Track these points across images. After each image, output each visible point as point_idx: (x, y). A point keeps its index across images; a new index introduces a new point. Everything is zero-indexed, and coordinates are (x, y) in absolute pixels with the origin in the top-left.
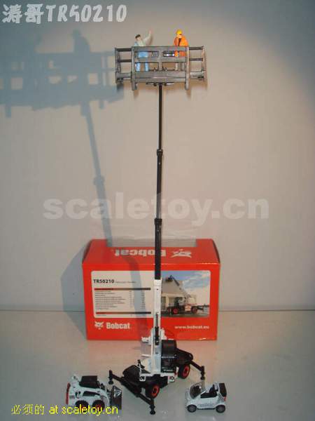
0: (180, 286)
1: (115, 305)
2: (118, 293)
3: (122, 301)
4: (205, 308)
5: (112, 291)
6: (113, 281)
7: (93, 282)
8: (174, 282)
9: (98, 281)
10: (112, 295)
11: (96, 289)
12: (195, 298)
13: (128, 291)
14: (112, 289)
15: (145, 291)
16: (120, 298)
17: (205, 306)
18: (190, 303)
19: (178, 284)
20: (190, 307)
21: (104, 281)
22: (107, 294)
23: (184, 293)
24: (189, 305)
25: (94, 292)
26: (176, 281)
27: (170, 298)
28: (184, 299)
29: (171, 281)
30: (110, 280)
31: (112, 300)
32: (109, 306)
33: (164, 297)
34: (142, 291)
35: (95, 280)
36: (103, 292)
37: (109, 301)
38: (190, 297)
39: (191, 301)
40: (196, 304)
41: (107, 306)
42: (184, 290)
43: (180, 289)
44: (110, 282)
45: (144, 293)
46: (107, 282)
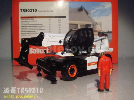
0: (89, 15)
2: (39, 21)
4: (108, 34)
5: (35, 19)
6: (36, 10)
7: (20, 11)
8: (84, 11)
9: (24, 10)
11: (22, 18)
12: (101, 25)
13: (47, 19)
14: (35, 17)
15: (62, 19)
17: (109, 32)
18: (97, 29)
19: (87, 13)
20: (98, 33)
21: (28, 11)
22: (31, 22)
23: (93, 21)
24: (97, 31)
25: (20, 20)
26: (86, 11)
27: (81, 25)
29: (82, 10)
30: (33, 10)
31: (35, 27)
32: (32, 32)
33: (77, 25)
34: (59, 19)
35: (21, 10)
36: (28, 20)
37: (32, 28)
38: (97, 24)
39: (98, 27)
40: (102, 30)
41: (30, 32)
42: (92, 18)
43: (89, 17)
44: (33, 11)
45: (60, 21)
46: (31, 11)
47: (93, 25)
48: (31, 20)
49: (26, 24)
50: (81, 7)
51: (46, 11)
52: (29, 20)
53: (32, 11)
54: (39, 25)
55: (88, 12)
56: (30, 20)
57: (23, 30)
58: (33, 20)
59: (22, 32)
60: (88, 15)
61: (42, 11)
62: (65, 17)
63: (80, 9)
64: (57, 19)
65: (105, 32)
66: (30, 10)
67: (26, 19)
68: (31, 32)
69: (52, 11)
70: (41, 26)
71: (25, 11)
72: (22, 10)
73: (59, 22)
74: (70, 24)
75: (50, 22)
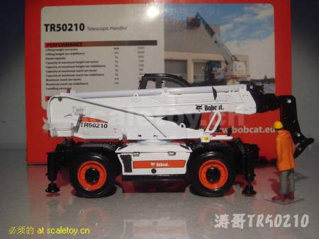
0: (216, 36)
1: (84, 79)
2: (90, 53)
3: (100, 71)
4: (266, 86)
5: (80, 49)
6: (82, 27)
7: (43, 28)
8: (202, 26)
9: (52, 27)
10: (78, 58)
11: (48, 45)
12: (245, 62)
13: (111, 48)
14: (80, 44)
15: (147, 48)
16: (96, 64)
17: (266, 81)
18: (235, 73)
19: (212, 33)
20: (238, 83)
21: (63, 28)
22: (70, 56)
23: (225, 52)
24: (235, 78)
25: (44, 51)
26: (207, 27)
27: (196, 64)
28: (224, 66)
29: (199, 26)
30: (76, 25)
31: (79, 69)
32: (73, 82)
33: (185, 62)
34: (139, 48)
35: (46, 25)
36: (62, 52)
37: (74, 71)
38: (236, 60)
39: (238, 69)
40: (249, 76)
41: (68, 82)
42: (223, 45)
43: (216, 42)
44: (77, 29)
45: (143, 52)
46: (70, 30)
47: (227, 63)
48: (69, 52)
49: (59, 61)
50: (197, 16)
51: (107, 29)
52: (66, 50)
53: (74, 28)
54: (90, 64)
55: (214, 29)
56: (67, 52)
57: (50, 76)
58: (75, 52)
59: (47, 80)
60: (214, 37)
61: (97, 29)
62: (154, 43)
63: (194, 23)
64: (136, 47)
65: (258, 81)
66: (69, 27)
67: (57, 48)
68: (70, 82)
69: (121, 28)
70: (94, 66)
71: (56, 28)
72: (49, 27)
73: (140, 57)
74: (166, 61)
75: (116, 55)
